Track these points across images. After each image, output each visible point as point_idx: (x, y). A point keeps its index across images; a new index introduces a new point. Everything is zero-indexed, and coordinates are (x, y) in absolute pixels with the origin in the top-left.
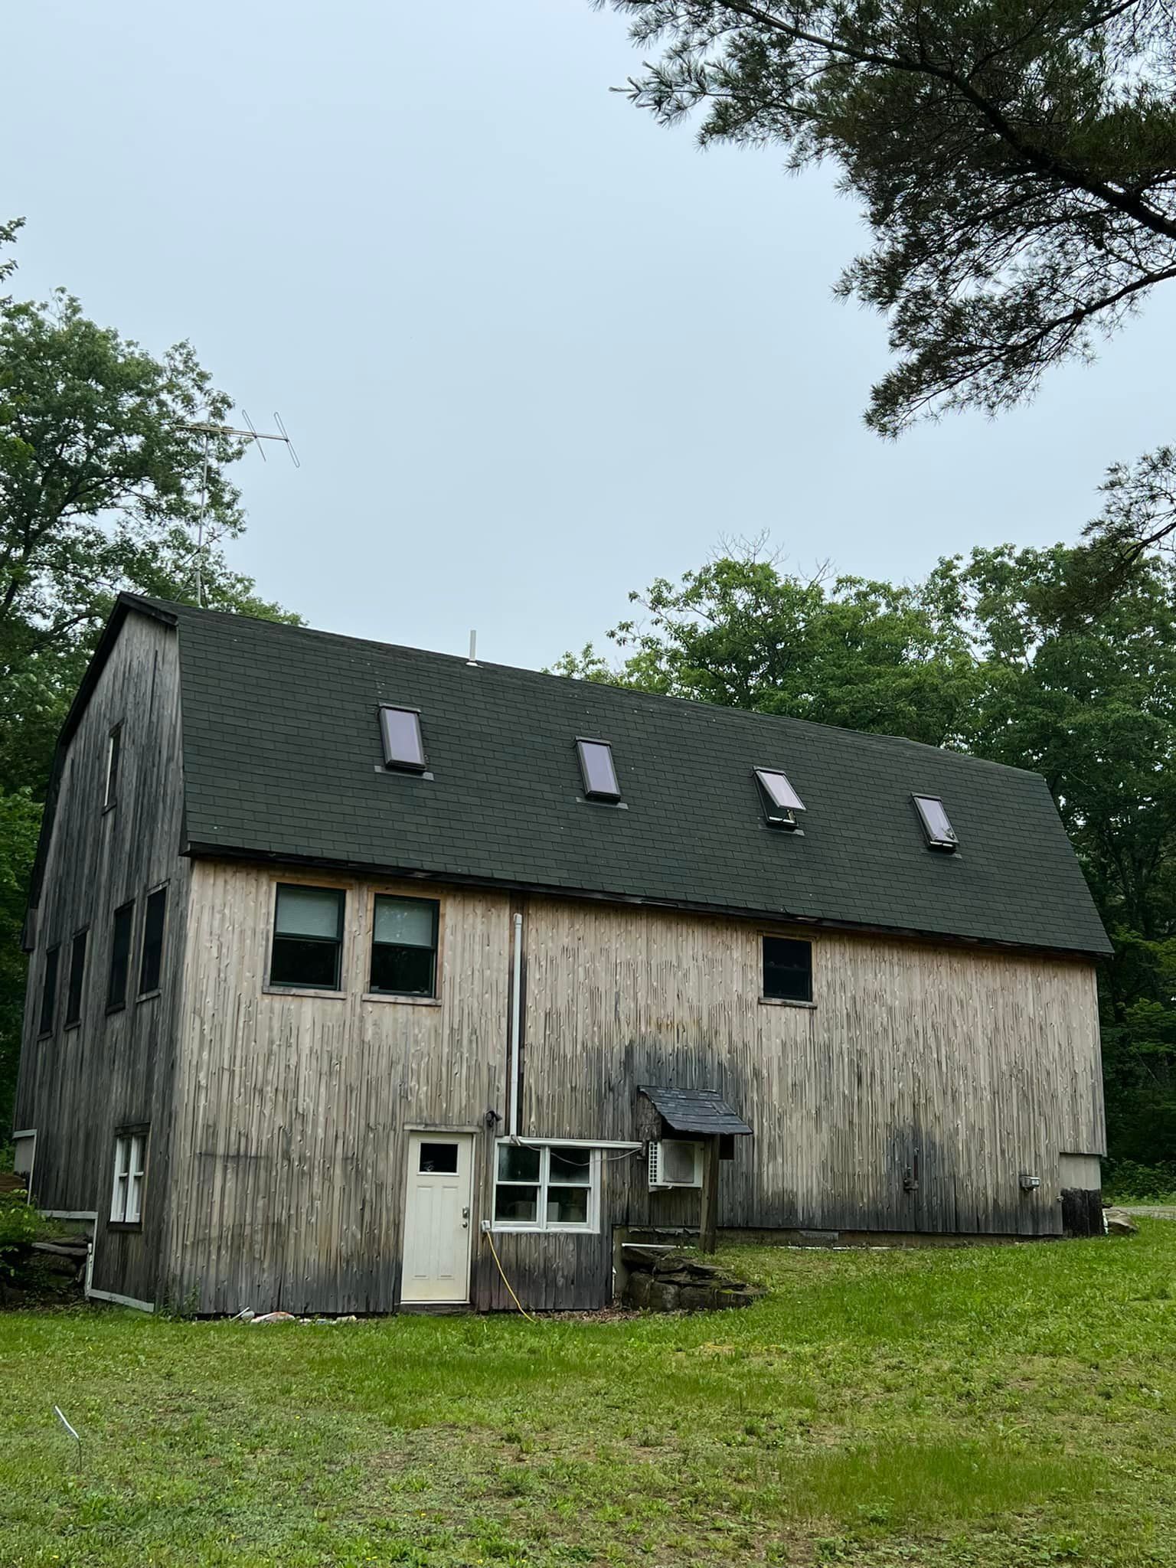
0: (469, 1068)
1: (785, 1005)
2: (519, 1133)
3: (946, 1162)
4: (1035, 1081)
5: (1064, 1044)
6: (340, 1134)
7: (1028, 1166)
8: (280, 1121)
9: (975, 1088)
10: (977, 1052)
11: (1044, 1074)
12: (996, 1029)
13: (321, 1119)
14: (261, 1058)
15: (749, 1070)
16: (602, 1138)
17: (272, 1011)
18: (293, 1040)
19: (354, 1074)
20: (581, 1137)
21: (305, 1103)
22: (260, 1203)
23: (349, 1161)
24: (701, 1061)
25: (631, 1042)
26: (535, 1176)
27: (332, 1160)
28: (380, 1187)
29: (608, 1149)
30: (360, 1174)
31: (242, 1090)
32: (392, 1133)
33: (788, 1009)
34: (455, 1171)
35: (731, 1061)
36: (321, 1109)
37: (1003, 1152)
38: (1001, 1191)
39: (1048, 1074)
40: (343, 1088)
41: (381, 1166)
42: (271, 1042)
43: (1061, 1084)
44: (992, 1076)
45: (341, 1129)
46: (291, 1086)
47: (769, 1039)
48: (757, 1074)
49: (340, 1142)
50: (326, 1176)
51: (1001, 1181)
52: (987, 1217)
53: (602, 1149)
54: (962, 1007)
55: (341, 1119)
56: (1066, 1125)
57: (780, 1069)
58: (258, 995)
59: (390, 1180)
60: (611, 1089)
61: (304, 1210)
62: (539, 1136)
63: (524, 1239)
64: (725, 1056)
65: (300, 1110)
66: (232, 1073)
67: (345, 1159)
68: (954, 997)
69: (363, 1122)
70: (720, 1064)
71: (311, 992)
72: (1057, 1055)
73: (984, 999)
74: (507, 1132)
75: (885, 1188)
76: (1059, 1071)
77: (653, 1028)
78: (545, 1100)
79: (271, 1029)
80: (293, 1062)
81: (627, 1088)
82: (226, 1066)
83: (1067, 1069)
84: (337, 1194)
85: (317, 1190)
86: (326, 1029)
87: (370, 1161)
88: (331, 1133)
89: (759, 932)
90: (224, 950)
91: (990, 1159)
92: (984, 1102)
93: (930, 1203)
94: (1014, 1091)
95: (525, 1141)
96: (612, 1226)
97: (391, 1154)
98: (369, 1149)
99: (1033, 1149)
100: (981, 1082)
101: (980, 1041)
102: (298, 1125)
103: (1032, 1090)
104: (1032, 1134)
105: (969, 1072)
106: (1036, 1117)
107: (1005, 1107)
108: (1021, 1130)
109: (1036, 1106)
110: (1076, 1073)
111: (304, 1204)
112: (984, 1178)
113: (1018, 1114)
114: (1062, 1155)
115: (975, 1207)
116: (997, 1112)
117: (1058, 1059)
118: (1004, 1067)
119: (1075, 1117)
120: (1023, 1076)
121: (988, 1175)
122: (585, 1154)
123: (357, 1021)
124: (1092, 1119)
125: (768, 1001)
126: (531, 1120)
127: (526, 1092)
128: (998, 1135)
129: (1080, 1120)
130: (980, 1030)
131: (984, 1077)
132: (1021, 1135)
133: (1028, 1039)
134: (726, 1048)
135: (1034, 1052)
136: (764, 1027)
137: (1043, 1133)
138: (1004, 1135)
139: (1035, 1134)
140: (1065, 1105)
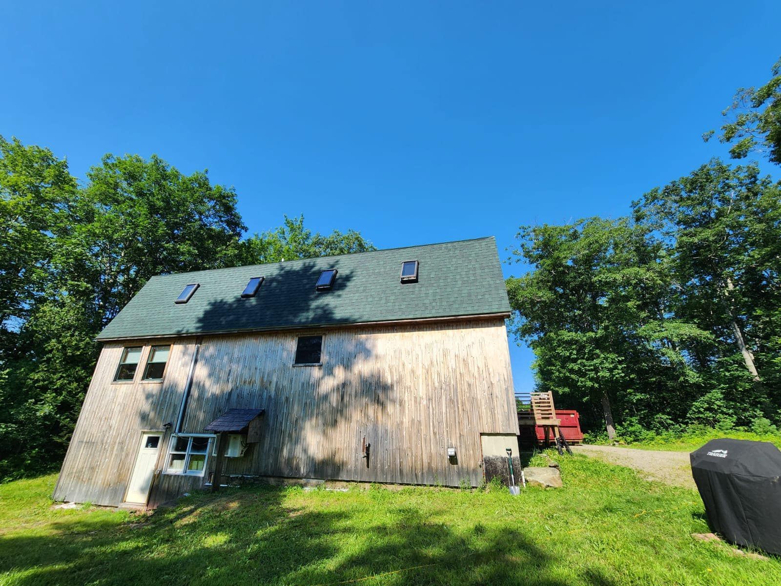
0: (167, 405)
2: (180, 431)
3: (394, 441)
4: (459, 390)
5: (481, 366)
6: (120, 434)
7: (454, 440)
8: (104, 429)
9: (416, 398)
10: (418, 378)
11: (466, 386)
12: (432, 363)
13: (116, 428)
14: (104, 407)
15: (284, 398)
17: (111, 390)
18: (115, 401)
19: (130, 410)
20: (204, 433)
21: (113, 422)
23: (120, 444)
24: (261, 395)
25: (232, 389)
26: (185, 450)
27: (115, 443)
28: (127, 455)
30: (122, 448)
32: (136, 433)
33: (307, 367)
34: (157, 447)
35: (276, 394)
36: (117, 425)
37: (435, 434)
39: (469, 385)
40: (125, 416)
41: (129, 447)
42: (109, 400)
43: (480, 393)
44: (428, 390)
45: (120, 432)
46: (110, 416)
47: (295, 382)
48: (287, 399)
49: (119, 437)
50: (112, 450)
51: (433, 451)
52: (422, 474)
53: (212, 438)
55: (122, 427)
56: (484, 415)
57: (299, 396)
58: (110, 385)
59: (131, 452)
60: (220, 410)
61: (102, 463)
62: (187, 433)
63: (172, 477)
64: (273, 393)
65: (110, 425)
68: (403, 351)
69: (128, 428)
70: (270, 397)
71: (124, 382)
72: (476, 374)
73: (424, 349)
74: (175, 432)
75: (354, 456)
76: (478, 383)
77: (242, 383)
78: (192, 418)
79: (109, 396)
80: (113, 408)
83: (484, 382)
84: (113, 456)
85: (108, 454)
86: (125, 396)
87: (126, 444)
88: (117, 434)
89: (297, 336)
90: (105, 371)
91: (426, 440)
92: (421, 405)
93: (382, 465)
94: (444, 397)
95: (181, 435)
96: (210, 473)
97: (134, 441)
98: (128, 439)
99: (458, 431)
100: (420, 394)
101: (420, 372)
102: (108, 430)
103: (457, 396)
104: (457, 422)
105: (412, 389)
106: (460, 413)
107: (437, 407)
108: (448, 420)
109: (460, 406)
110: (492, 383)
111: (103, 461)
112: (420, 450)
113: (446, 411)
114: (482, 434)
115: (414, 467)
116: (431, 410)
117: (477, 376)
118: (437, 384)
119: (492, 411)
120: (450, 389)
121: (424, 448)
122: (206, 440)
123: (135, 391)
124: (506, 411)
125: (297, 365)
126: (186, 426)
127: (186, 414)
128: (431, 424)
129: (496, 412)
130: (420, 365)
131: (422, 392)
132: (448, 423)
133: (454, 367)
134: (274, 389)
135: (458, 373)
136: (294, 378)
137: (466, 422)
138: (436, 423)
139: (459, 422)
140: (483, 403)
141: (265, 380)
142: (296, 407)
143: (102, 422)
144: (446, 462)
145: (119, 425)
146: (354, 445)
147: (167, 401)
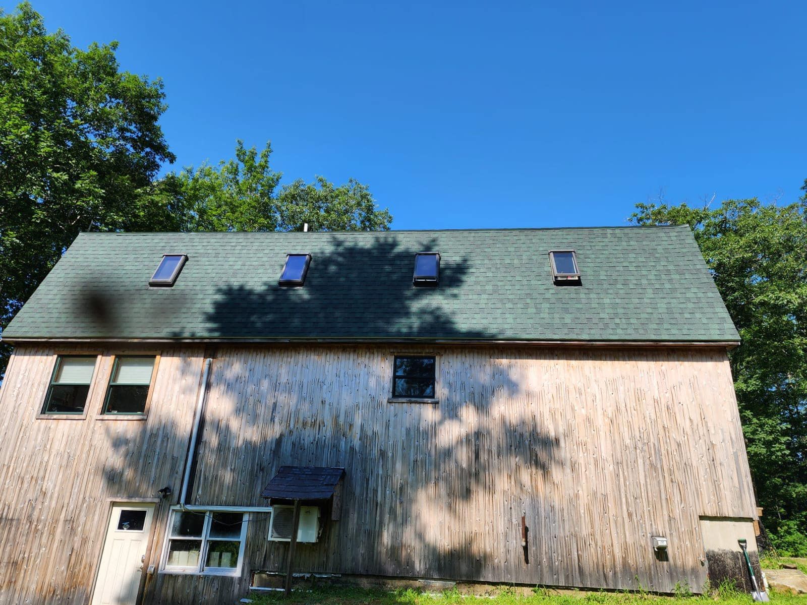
0: (158, 459)
1: (411, 402)
2: (188, 501)
3: (566, 523)
4: (663, 452)
5: (696, 418)
6: (65, 505)
7: (661, 526)
8: (30, 496)
9: (596, 461)
10: (598, 431)
11: (674, 446)
12: (618, 409)
13: (56, 495)
14: (27, 458)
15: (376, 452)
16: (251, 505)
17: (39, 430)
18: (48, 447)
19: (82, 465)
20: (234, 505)
21: (48, 485)
22: (8, 549)
23: (67, 523)
24: (336, 447)
25: (281, 435)
26: (199, 533)
27: (57, 521)
28: (84, 541)
29: (254, 512)
30: (73, 531)
31: (12, 477)
32: (99, 504)
33: (413, 405)
34: (142, 529)
35: (363, 446)
36: (57, 489)
37: (630, 515)
38: (631, 549)
39: (679, 445)
40: (73, 475)
41: (88, 527)
42: (35, 447)
43: (696, 455)
44: (614, 449)
45: (66, 502)
46: (41, 474)
47: (395, 428)
48: (383, 454)
49: (64, 509)
50: (52, 533)
51: (630, 541)
52: (615, 573)
53: (250, 512)
54: (581, 394)
55: (68, 494)
56: (704, 491)
57: (403, 449)
58: (34, 420)
59: (92, 535)
60: (262, 470)
61: (33, 554)
62: (202, 504)
63: (180, 580)
64: (357, 443)
65: (44, 490)
66: (8, 468)
67: (66, 521)
68: (571, 388)
69: (81, 496)
70: (352, 448)
71: (64, 416)
72: (688, 430)
73: (604, 387)
74: (178, 503)
75: (502, 545)
76: (692, 443)
77: (300, 425)
78: (210, 478)
79: (36, 440)
80: (46, 459)
81: (274, 469)
82: (6, 464)
83: (701, 442)
84: (56, 544)
85: (44, 540)
86: (70, 438)
87: (81, 523)
88: (59, 506)
89: (392, 353)
90: (20, 396)
91: (616, 522)
92: (606, 471)
93: (550, 559)
94: (640, 461)
95: (189, 508)
96: (251, 570)
97: (96, 518)
98: (83, 514)
99: (665, 513)
100: (603, 454)
101: (601, 422)
102: (40, 499)
103: (661, 460)
104: (663, 497)
105: (590, 446)
106: (668, 485)
107: (631, 475)
108: (650, 495)
109: (666, 475)
110: (713, 444)
111: (35, 551)
112: (609, 538)
113: (646, 482)
114: (702, 518)
115: (601, 564)
116: (622, 480)
117: (690, 432)
118: (628, 441)
119: (716, 484)
120: (649, 448)
121: (614, 535)
122: (239, 517)
123: (90, 432)
124: (737, 485)
125: (395, 400)
126: (198, 492)
127: (197, 473)
128: (624, 500)
129: (722, 486)
130: (600, 412)
131: (605, 450)
132: (650, 500)
133: (653, 417)
134: (358, 436)
135: (660, 427)
136: (392, 419)
137: (677, 498)
138: (631, 499)
139: (667, 499)
140: (702, 473)
141: (341, 420)
142: (399, 466)
143: (25, 485)
144: (650, 557)
145: (62, 489)
146: (501, 527)
147: (158, 450)
